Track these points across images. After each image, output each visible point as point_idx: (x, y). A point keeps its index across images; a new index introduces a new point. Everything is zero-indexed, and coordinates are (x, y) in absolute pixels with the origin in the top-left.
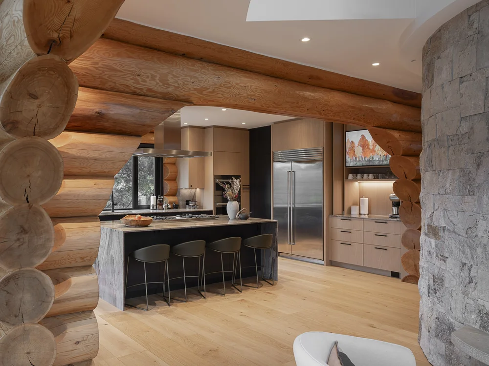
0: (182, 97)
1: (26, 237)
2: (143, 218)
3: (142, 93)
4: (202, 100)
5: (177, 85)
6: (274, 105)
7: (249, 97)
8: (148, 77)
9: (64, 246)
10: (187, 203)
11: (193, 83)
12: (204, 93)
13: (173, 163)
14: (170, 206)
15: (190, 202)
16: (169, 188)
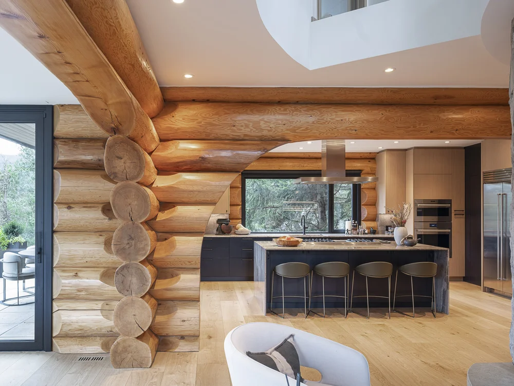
0: (277, 138)
1: (133, 242)
3: (241, 138)
4: (297, 137)
5: (269, 129)
6: (383, 132)
7: (348, 128)
8: (242, 126)
9: (175, 252)
10: (387, 228)
11: (284, 125)
12: (297, 131)
13: (373, 187)
14: (366, 232)
15: (389, 228)
16: (367, 213)
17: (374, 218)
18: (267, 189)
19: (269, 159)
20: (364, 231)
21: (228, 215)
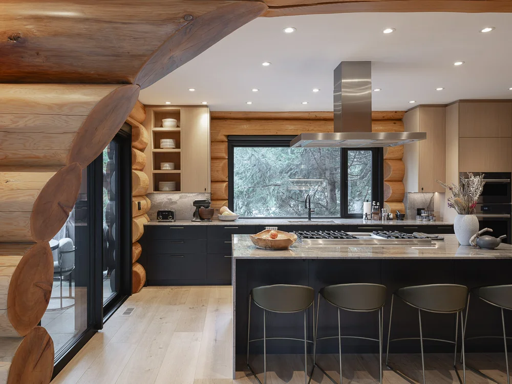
2: (282, 236)
10: (419, 212)
13: (399, 158)
14: (391, 216)
15: (423, 211)
16: (391, 192)
17: (401, 198)
18: (267, 164)
19: (263, 121)
20: (388, 216)
21: (209, 195)
